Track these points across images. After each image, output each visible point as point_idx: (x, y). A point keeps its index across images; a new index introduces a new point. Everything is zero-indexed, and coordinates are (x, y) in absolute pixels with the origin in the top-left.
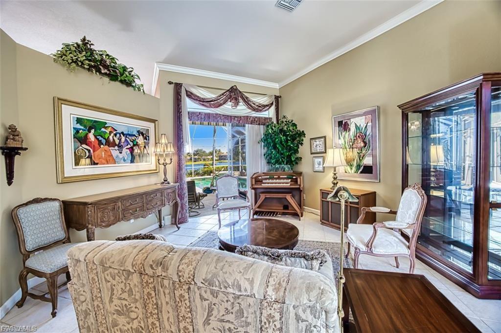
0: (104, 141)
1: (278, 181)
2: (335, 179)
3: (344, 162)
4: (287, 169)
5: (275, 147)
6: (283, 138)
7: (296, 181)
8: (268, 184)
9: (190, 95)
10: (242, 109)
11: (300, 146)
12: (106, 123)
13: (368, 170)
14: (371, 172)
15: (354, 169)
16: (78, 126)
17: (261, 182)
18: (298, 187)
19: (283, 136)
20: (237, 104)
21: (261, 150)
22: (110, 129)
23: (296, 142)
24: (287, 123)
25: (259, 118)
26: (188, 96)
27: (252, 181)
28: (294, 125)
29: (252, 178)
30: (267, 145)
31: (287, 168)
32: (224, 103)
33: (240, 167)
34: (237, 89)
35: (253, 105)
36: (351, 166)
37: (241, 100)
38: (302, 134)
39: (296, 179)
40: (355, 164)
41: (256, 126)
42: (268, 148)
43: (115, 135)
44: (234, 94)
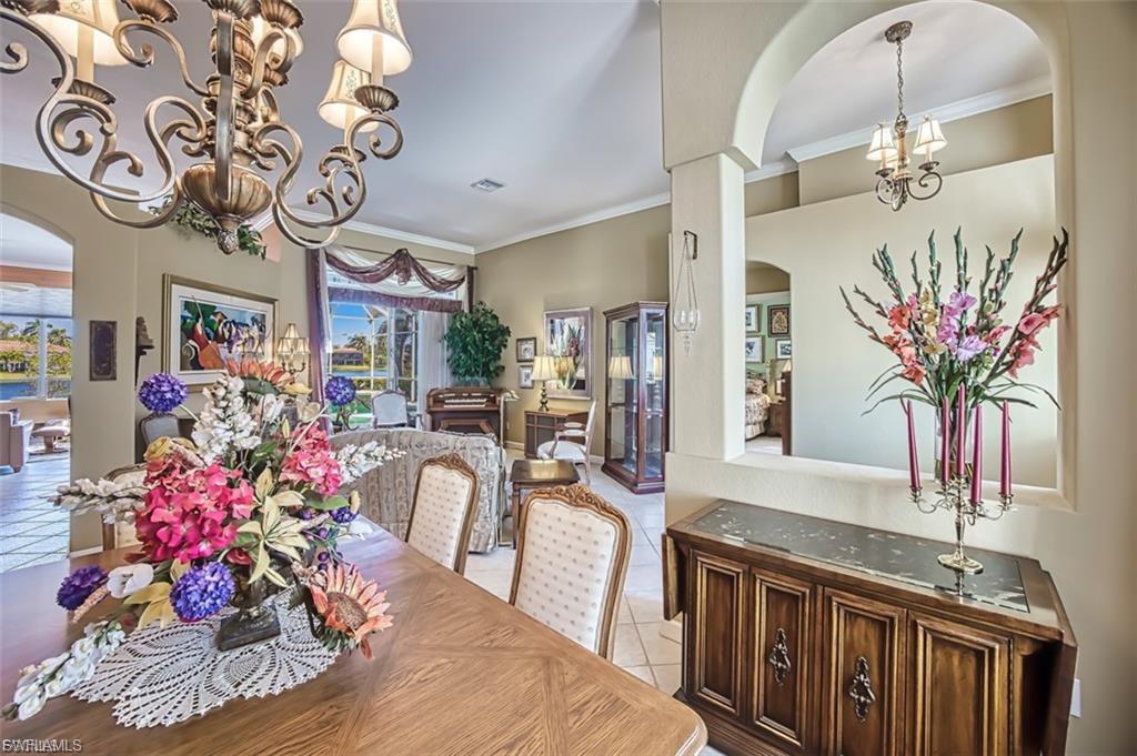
0: (212, 335)
1: (468, 401)
2: (544, 396)
3: (556, 375)
4: (482, 383)
5: (465, 350)
6: (478, 336)
7: (493, 401)
8: (453, 405)
9: (332, 260)
10: (415, 287)
11: (503, 349)
12: (215, 307)
13: (580, 385)
14: (583, 388)
15: (567, 383)
16: (187, 314)
17: (442, 402)
18: (496, 408)
19: (478, 332)
20: (407, 278)
21: (443, 352)
22: (219, 317)
23: (497, 342)
24: (486, 312)
25: (442, 301)
26: (329, 262)
27: (428, 401)
28: (495, 317)
29: (428, 396)
30: (452, 345)
31: (482, 381)
32: (387, 276)
33: (413, 383)
34: (407, 255)
35: (432, 280)
36: (564, 379)
37: (413, 272)
38: (506, 331)
39: (494, 397)
40: (568, 377)
41: (436, 314)
42: (454, 350)
43: (225, 324)
44: (402, 262)
